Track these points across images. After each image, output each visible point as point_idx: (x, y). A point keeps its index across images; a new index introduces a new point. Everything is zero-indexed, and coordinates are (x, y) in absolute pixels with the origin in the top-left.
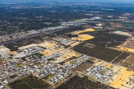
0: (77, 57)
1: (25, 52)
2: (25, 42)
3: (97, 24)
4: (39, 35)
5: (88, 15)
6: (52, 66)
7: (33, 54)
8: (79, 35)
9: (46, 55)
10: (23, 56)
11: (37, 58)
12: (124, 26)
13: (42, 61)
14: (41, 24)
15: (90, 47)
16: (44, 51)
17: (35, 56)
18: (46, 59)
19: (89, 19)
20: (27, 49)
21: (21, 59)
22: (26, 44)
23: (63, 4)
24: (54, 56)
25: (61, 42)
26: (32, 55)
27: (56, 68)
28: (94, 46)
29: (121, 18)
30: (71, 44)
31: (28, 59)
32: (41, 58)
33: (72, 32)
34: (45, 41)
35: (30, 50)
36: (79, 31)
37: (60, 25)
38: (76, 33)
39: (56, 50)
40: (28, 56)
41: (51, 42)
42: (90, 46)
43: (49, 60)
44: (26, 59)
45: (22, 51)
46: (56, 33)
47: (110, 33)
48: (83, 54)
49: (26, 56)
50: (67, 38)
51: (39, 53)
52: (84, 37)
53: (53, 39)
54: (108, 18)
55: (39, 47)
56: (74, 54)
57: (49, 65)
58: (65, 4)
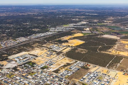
0: (71, 64)
1: (16, 61)
2: (15, 50)
3: (85, 29)
4: (29, 42)
5: (74, 20)
6: (46, 75)
7: (25, 62)
8: (69, 41)
9: (38, 64)
10: (14, 66)
11: (30, 66)
12: (110, 30)
13: (35, 71)
14: (29, 30)
15: (82, 53)
16: (36, 59)
17: (27, 65)
18: (39, 68)
19: (76, 24)
20: (17, 58)
21: (12, 69)
22: (16, 52)
23: (49, 10)
24: (47, 64)
25: (52, 49)
26: (24, 64)
27: (51, 77)
28: (86, 51)
29: (106, 21)
30: (63, 50)
31: (20, 69)
32: (33, 66)
33: (62, 38)
34: (36, 48)
35: (21, 58)
36: (68, 36)
37: (48, 31)
38: (66, 38)
39: (48, 58)
40: (19, 66)
41: (42, 49)
42: (82, 51)
43: (43, 68)
44: (18, 68)
45: (13, 61)
46: (45, 39)
47: (99, 37)
48: (76, 60)
49: (18, 66)
50: (58, 44)
51: (31, 62)
52: (75, 42)
53: (43, 46)
54: (94, 23)
55: (30, 54)
56: (67, 60)
57: (44, 74)
58: (51, 10)
